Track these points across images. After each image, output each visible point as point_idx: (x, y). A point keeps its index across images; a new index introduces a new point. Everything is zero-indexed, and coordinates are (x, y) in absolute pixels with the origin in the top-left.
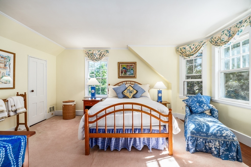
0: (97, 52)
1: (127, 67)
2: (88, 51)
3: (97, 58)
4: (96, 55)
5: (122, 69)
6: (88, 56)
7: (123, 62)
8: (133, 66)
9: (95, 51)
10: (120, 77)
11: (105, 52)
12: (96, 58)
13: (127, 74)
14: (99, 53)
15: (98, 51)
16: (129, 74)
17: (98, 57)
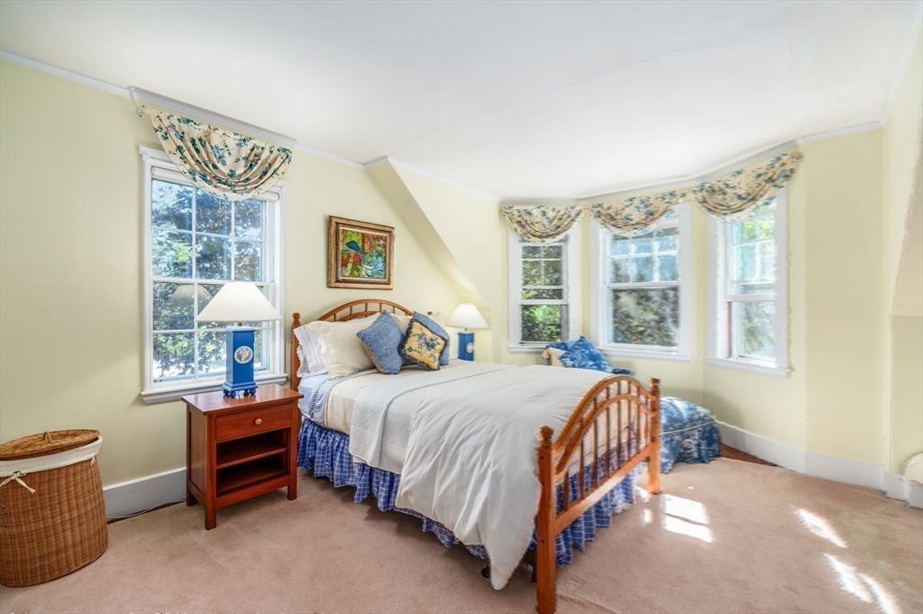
0: (232, 142)
1: (363, 242)
2: (174, 121)
3: (231, 176)
4: (226, 154)
5: (346, 248)
6: (179, 148)
7: (350, 220)
8: (385, 241)
9: (220, 132)
10: (338, 281)
11: (275, 153)
12: (226, 170)
13: (363, 273)
14: (245, 150)
15: (238, 137)
16: (370, 273)
17: (240, 171)
